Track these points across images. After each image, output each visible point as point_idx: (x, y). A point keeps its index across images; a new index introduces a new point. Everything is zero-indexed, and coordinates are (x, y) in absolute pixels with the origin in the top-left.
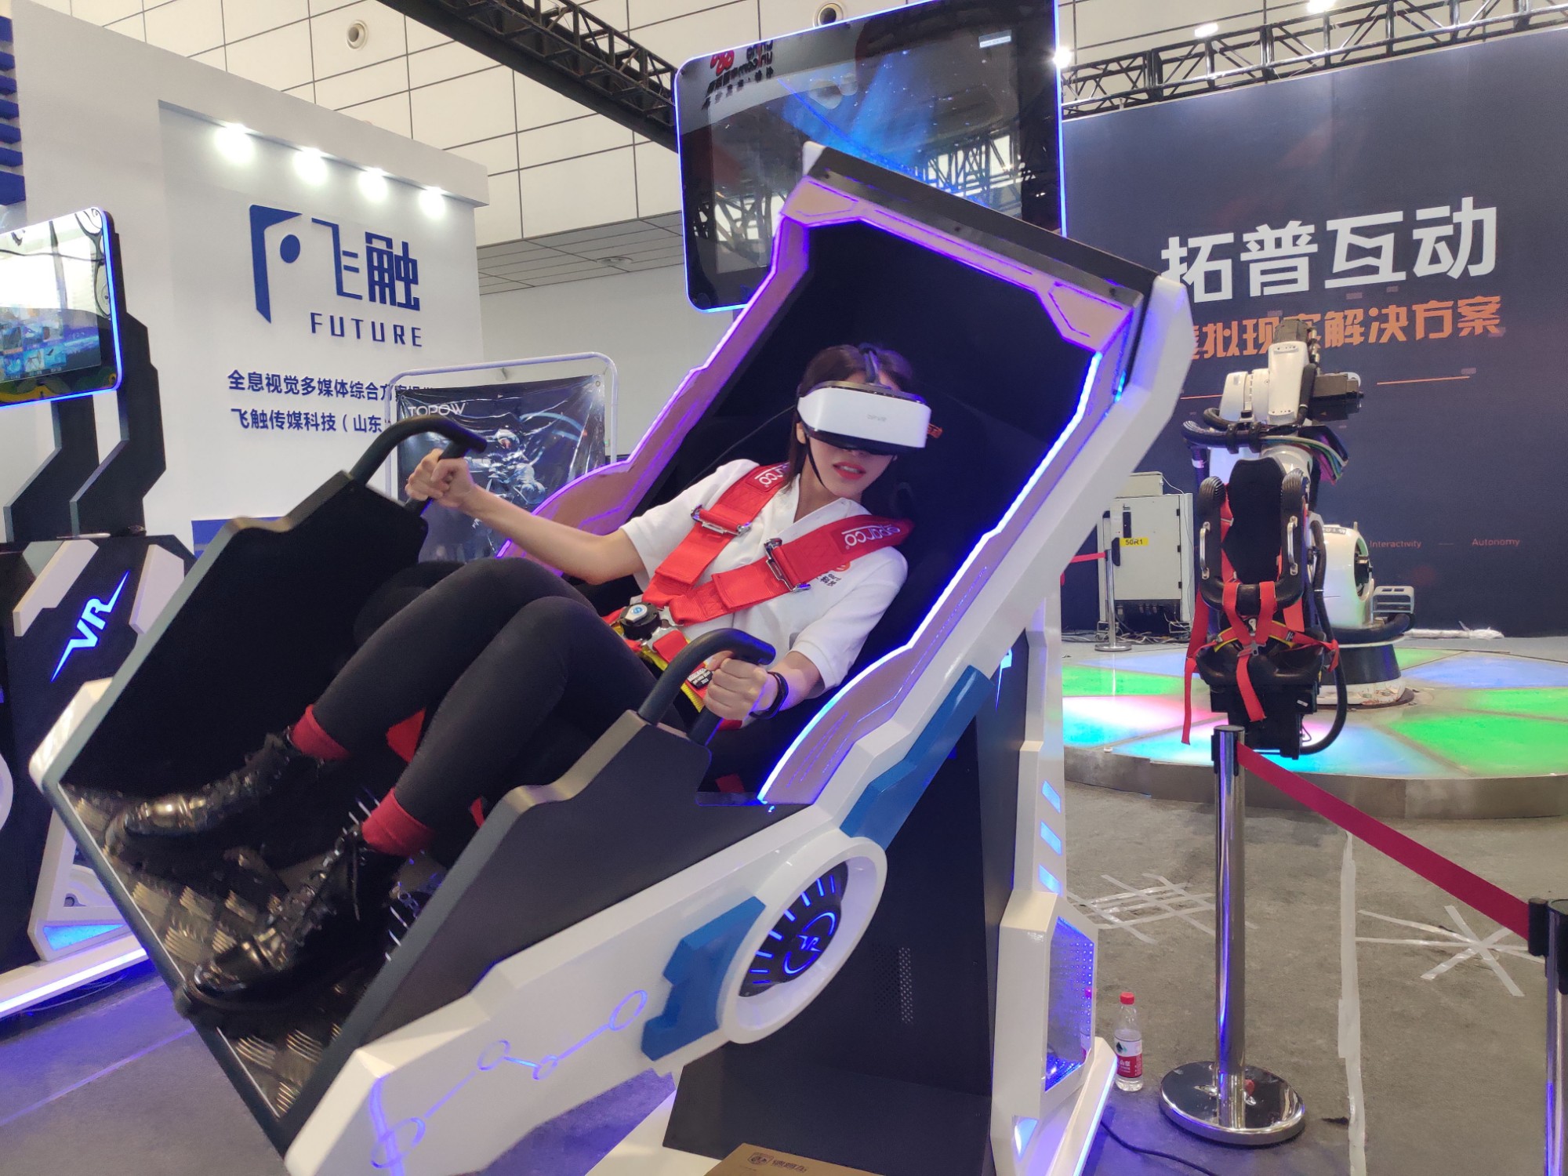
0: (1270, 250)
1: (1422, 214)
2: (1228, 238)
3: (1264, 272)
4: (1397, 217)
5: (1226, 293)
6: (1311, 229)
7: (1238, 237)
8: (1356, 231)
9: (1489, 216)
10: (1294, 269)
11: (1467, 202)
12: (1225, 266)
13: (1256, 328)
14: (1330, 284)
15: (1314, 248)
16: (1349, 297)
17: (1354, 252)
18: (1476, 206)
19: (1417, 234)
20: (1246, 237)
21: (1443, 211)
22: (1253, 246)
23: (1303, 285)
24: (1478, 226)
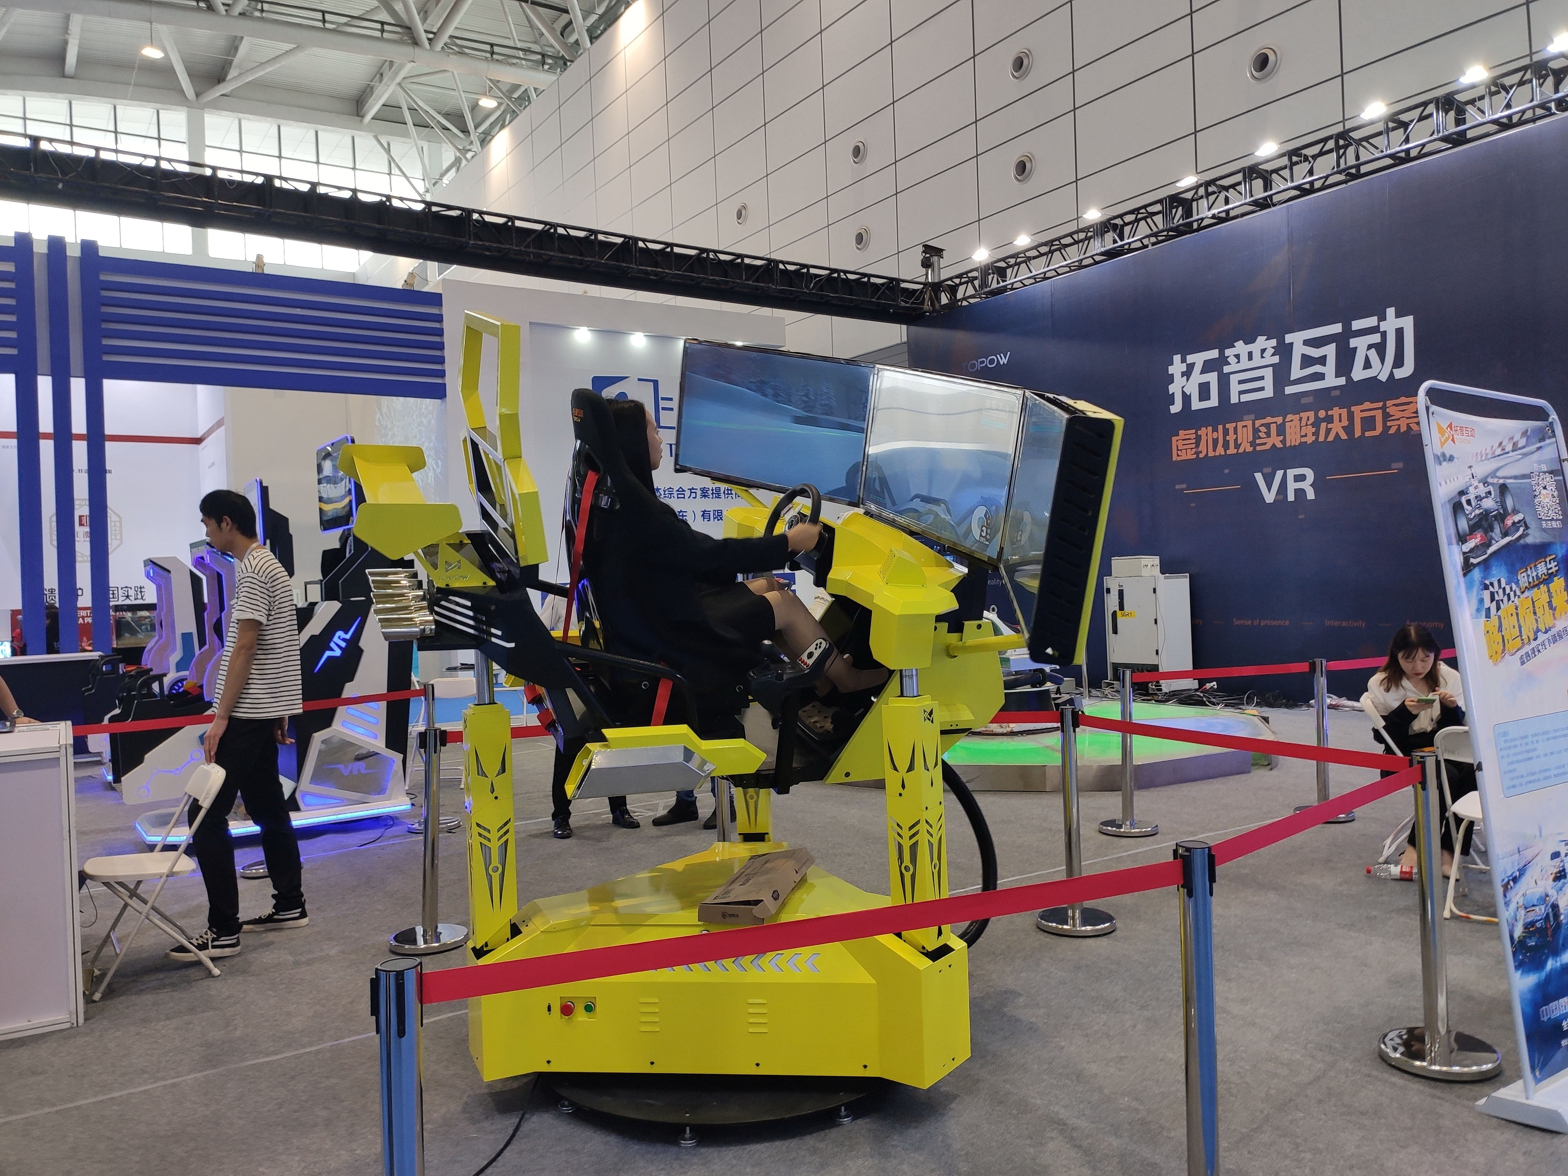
0: (1245, 364)
1: (1357, 325)
2: (1214, 354)
3: (1240, 382)
4: (1337, 328)
5: (1214, 402)
6: (1273, 342)
7: (1222, 353)
8: (1307, 343)
9: (1408, 323)
10: (1262, 378)
11: (1391, 312)
12: (1212, 378)
13: (1236, 429)
14: (1289, 390)
15: (1276, 359)
16: (1304, 401)
17: (1307, 361)
18: (1398, 315)
19: (1353, 342)
20: (1228, 352)
21: (1372, 321)
22: (1232, 360)
23: (1269, 393)
24: (1400, 332)
